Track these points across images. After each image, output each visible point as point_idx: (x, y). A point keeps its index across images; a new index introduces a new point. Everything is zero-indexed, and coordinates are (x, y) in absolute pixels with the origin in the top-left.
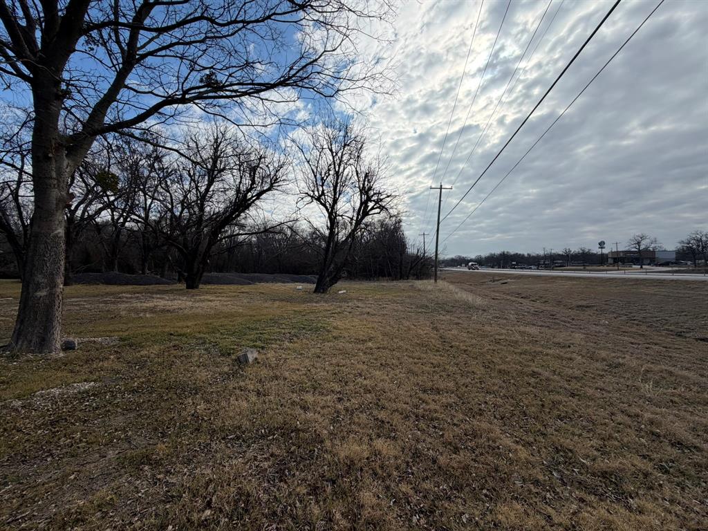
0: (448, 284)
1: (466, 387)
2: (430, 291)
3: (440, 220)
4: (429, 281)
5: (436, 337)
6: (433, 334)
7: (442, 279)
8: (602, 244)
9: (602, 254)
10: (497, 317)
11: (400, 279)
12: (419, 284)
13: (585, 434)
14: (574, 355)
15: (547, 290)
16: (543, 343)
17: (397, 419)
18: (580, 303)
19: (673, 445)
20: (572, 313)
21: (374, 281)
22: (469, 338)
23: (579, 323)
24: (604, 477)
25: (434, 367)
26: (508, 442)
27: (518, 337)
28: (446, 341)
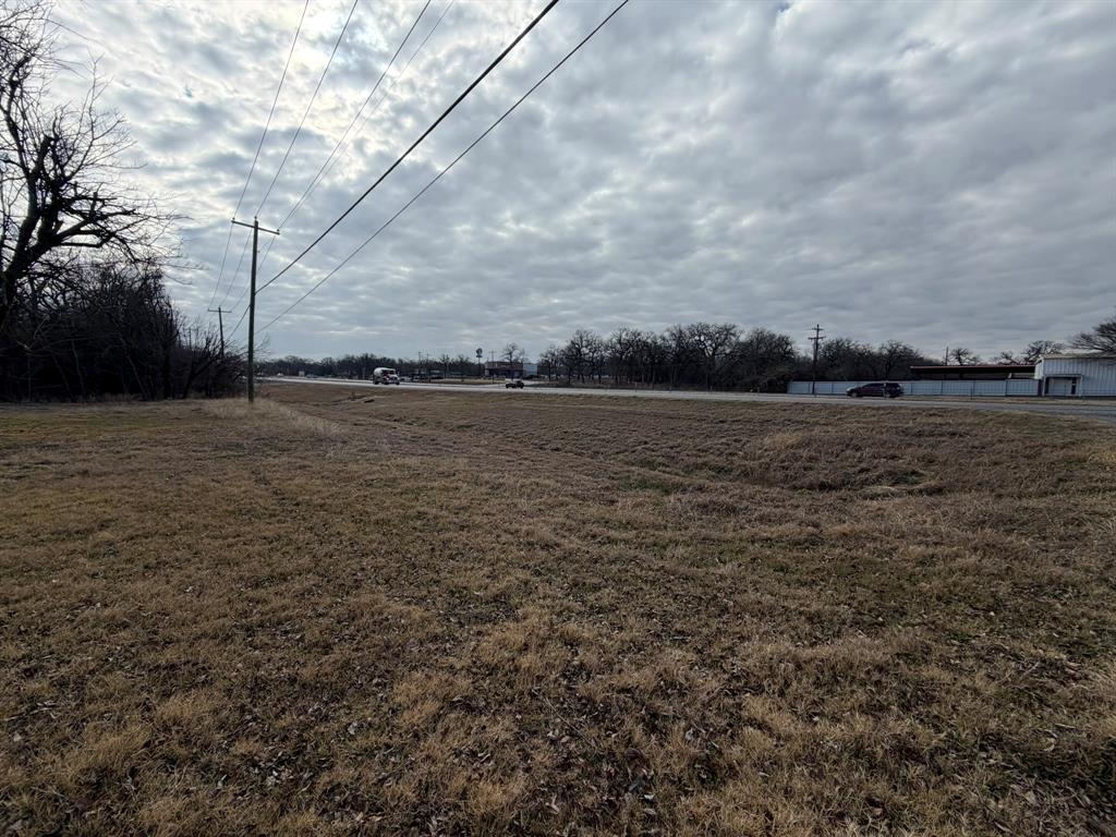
0: (277, 404)
1: (331, 557)
2: (241, 419)
3: (257, 289)
4: (236, 399)
5: (266, 494)
6: (260, 489)
7: (264, 397)
8: (479, 352)
9: (479, 364)
10: (363, 450)
11: (166, 398)
12: (215, 406)
13: (476, 566)
14: (460, 484)
15: (424, 409)
16: (425, 475)
17: (205, 649)
18: (461, 423)
19: (542, 548)
20: (454, 435)
21: (90, 403)
22: (326, 485)
23: (461, 446)
24: (495, 601)
25: (271, 543)
26: (399, 607)
27: (396, 473)
28: (286, 496)
